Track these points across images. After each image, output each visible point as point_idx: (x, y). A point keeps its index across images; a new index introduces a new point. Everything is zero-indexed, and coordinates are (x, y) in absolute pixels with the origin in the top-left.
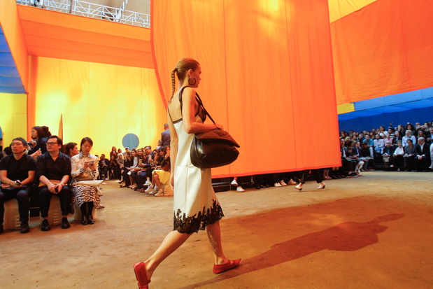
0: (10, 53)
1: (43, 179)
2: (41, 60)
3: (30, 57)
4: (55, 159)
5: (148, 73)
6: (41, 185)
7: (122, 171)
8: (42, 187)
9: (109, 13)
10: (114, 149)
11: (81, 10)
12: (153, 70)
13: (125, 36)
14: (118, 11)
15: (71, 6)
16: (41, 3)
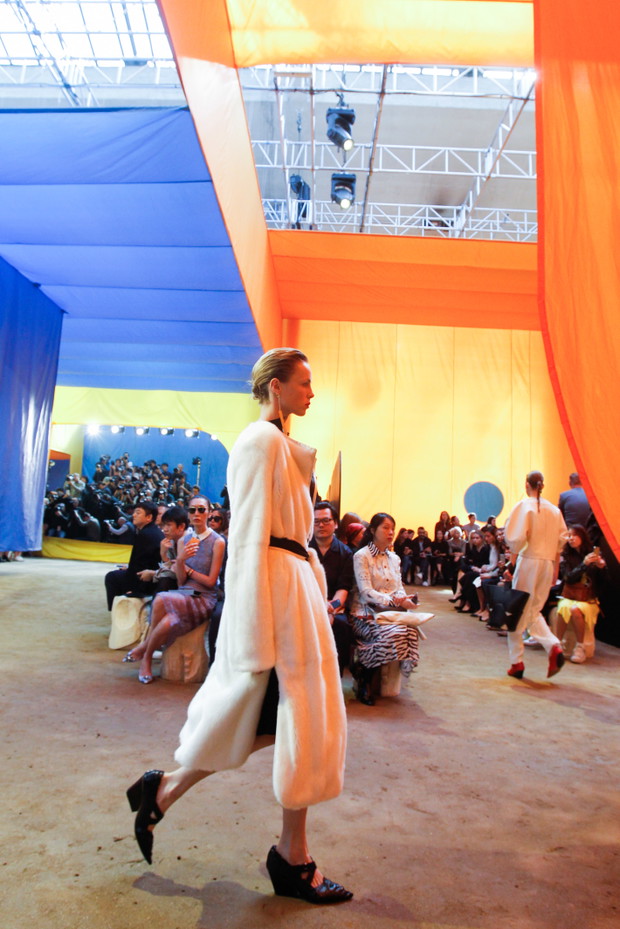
0: (254, 322)
2: (305, 325)
3: (285, 321)
4: (324, 551)
5: (527, 340)
7: (461, 574)
9: (440, 218)
10: (444, 515)
11: (384, 221)
12: (538, 335)
13: (474, 265)
14: (458, 212)
15: (363, 218)
16: (309, 220)
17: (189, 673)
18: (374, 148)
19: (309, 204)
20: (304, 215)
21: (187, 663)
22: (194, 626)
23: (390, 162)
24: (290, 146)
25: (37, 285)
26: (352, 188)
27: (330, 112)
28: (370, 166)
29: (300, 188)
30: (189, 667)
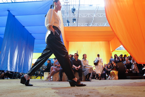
0: (63, 39)
1: (74, 66)
2: (70, 43)
3: (67, 42)
4: (76, 60)
5: (102, 43)
6: (73, 67)
8: (73, 68)
9: (88, 25)
14: (91, 24)
16: (70, 26)
17: (56, 80)
18: (78, 14)
19: (70, 24)
20: (69, 25)
21: (56, 78)
22: (57, 72)
23: (80, 16)
24: (67, 15)
25: (31, 34)
26: (76, 21)
27: (72, 9)
28: (78, 17)
29: (68, 22)
30: (57, 79)
